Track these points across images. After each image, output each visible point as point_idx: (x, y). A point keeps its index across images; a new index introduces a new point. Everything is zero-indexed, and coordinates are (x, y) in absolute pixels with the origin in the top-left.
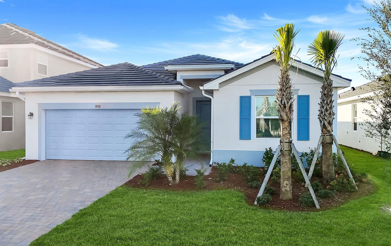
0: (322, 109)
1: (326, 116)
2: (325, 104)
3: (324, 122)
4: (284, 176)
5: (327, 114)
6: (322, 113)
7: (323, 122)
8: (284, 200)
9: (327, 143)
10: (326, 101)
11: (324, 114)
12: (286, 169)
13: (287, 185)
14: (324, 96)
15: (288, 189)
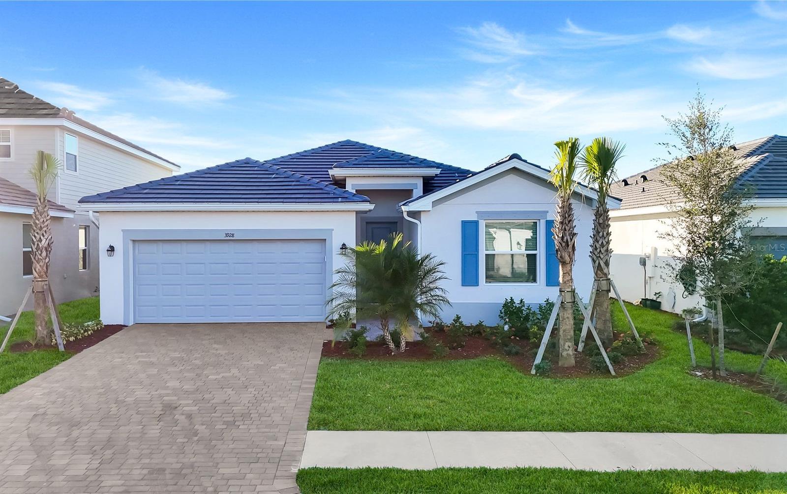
0: (596, 243)
1: (602, 254)
2: (600, 237)
3: (599, 262)
4: (565, 335)
5: (603, 251)
6: (596, 249)
7: (597, 262)
8: (567, 368)
9: (604, 290)
10: (601, 234)
11: (598, 250)
12: (568, 327)
13: (569, 347)
14: (599, 227)
15: (571, 354)
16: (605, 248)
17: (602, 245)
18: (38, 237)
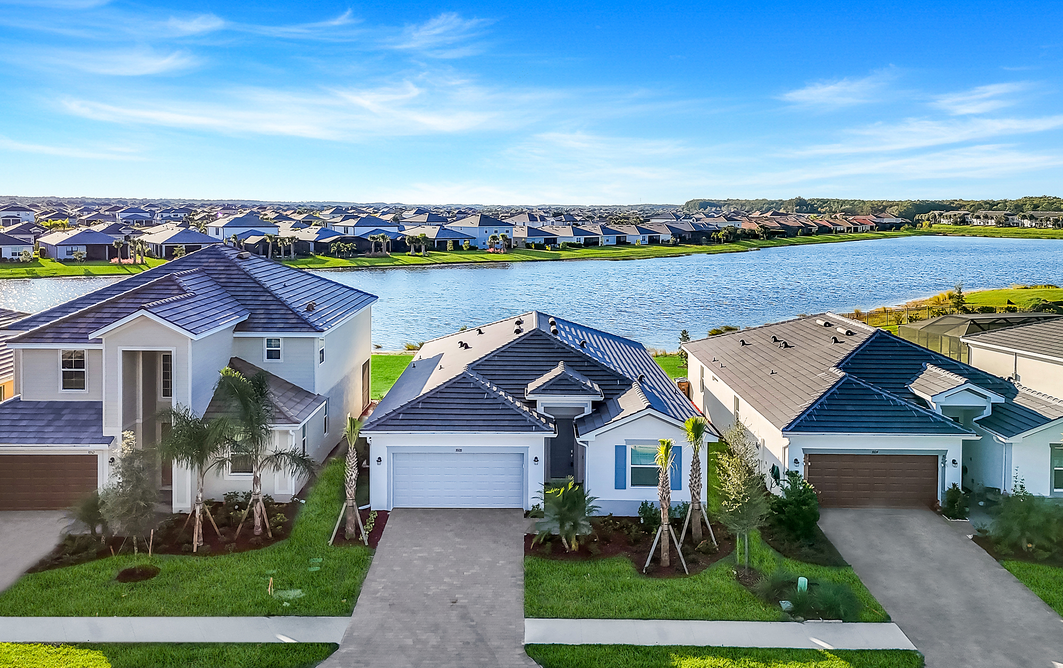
3: (693, 493)
8: (664, 568)
9: (697, 510)
13: (666, 557)
15: (667, 560)
16: (697, 484)
17: (695, 482)
18: (351, 473)
